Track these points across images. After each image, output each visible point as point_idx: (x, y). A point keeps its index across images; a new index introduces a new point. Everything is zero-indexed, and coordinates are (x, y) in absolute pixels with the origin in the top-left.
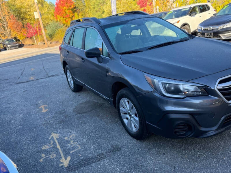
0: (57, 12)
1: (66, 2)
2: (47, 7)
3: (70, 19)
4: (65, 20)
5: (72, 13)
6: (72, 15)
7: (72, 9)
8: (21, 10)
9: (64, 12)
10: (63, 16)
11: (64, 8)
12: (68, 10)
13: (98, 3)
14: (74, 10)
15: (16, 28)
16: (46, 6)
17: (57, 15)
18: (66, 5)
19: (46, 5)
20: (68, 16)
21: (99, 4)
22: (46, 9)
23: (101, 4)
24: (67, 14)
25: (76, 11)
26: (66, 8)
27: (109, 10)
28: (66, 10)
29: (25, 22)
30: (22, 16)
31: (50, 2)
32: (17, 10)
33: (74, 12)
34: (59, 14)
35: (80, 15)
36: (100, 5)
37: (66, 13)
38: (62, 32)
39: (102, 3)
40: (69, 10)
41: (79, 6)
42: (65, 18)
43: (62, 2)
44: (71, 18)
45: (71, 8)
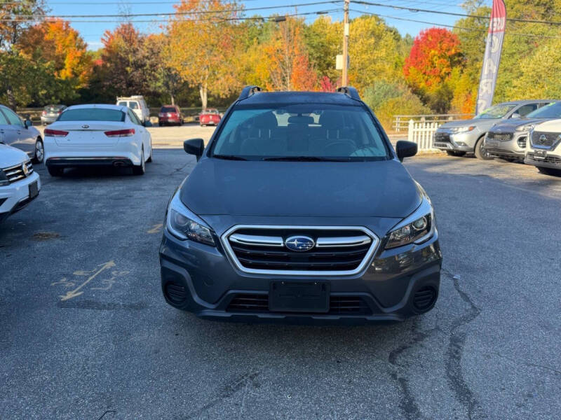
0: (413, 59)
1: (442, 38)
2: (387, 46)
3: (439, 79)
4: (427, 80)
5: (448, 66)
6: (447, 72)
7: (451, 58)
8: (331, 47)
9: (429, 61)
10: (423, 71)
11: (433, 51)
12: (439, 57)
13: (514, 51)
14: (456, 59)
15: (304, 83)
16: (386, 43)
17: (411, 67)
18: (439, 45)
19: (386, 41)
20: (435, 73)
21: (515, 53)
22: (384, 50)
23: (520, 53)
24: (435, 67)
25: (459, 62)
26: (437, 52)
27: (534, 71)
28: (435, 58)
29: (331, 73)
30: (328, 59)
31: (407, 36)
32: (322, 46)
33: (453, 64)
34: (416, 65)
35: (465, 73)
36: (517, 56)
37: (433, 64)
38: (394, 106)
39: (524, 51)
40: (442, 59)
41: (469, 52)
42: (428, 76)
43: (430, 39)
44: (442, 78)
45: (448, 54)
